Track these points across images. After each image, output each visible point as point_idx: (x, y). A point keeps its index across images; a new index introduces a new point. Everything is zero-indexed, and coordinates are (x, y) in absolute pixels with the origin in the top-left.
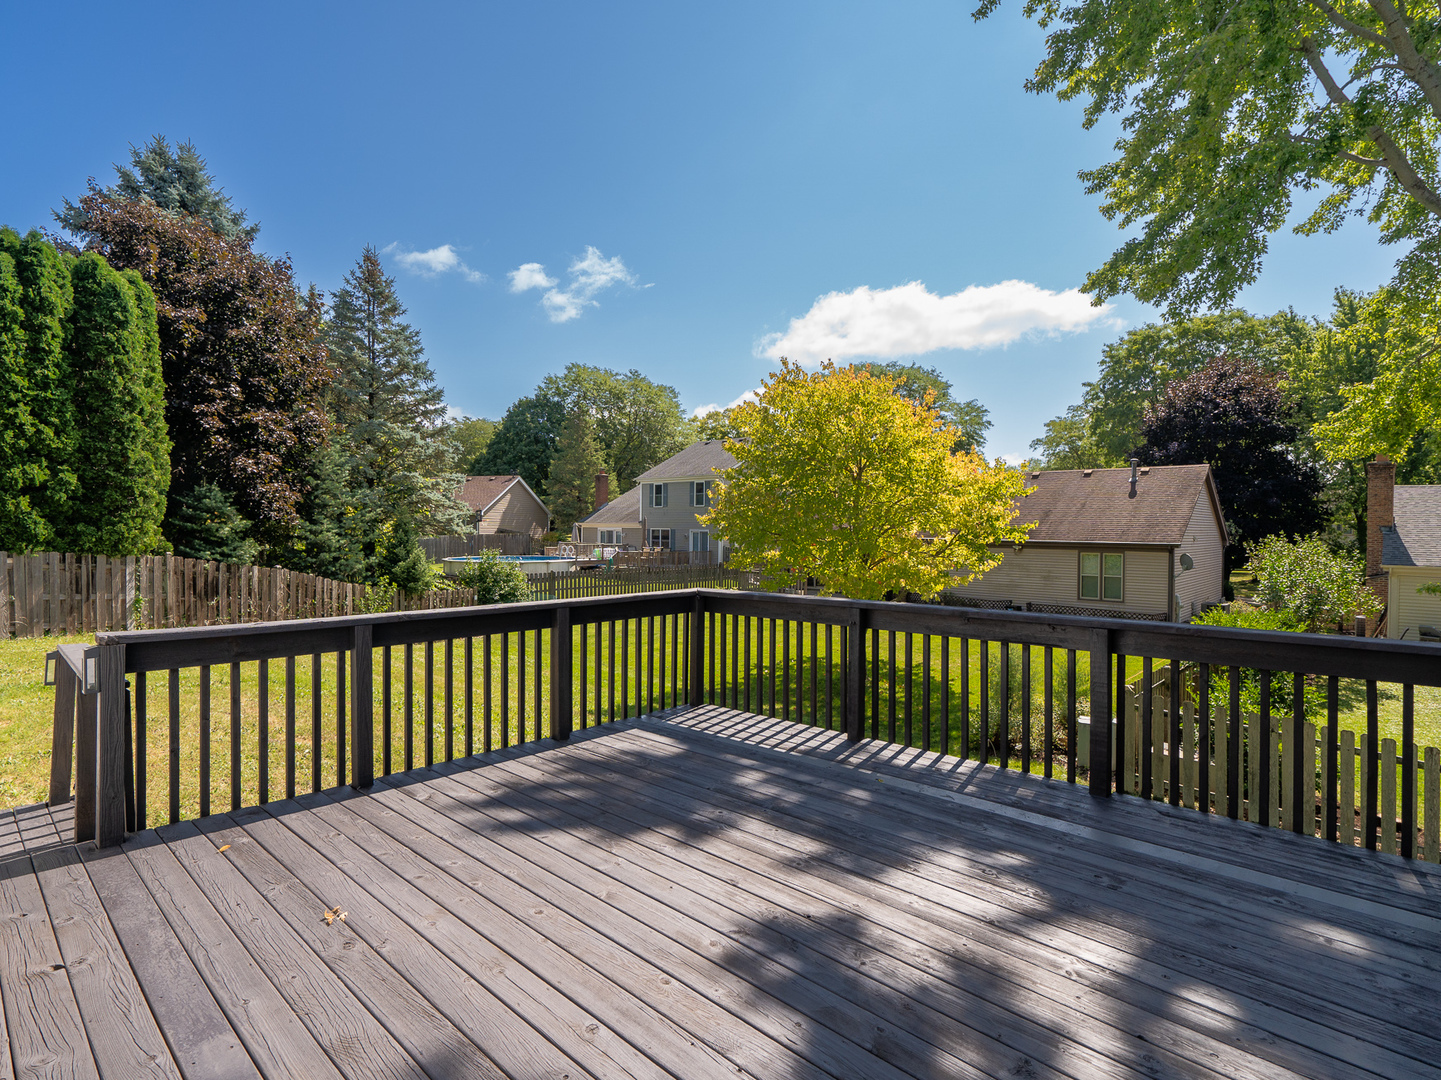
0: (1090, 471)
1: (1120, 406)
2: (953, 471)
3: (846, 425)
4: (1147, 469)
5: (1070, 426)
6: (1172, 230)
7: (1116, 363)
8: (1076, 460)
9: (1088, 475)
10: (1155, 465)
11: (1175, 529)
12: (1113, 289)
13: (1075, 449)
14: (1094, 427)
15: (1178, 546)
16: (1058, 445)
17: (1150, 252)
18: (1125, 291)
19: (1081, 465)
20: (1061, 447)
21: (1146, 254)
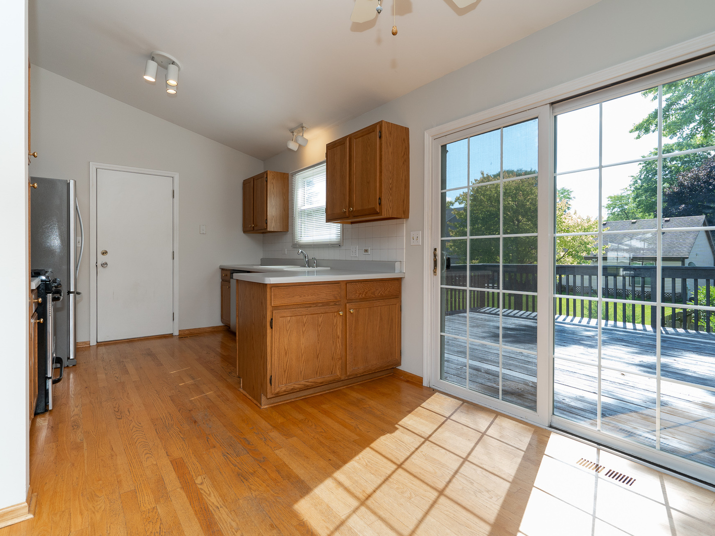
0: (635, 221)
1: (651, 186)
2: (566, 221)
3: (512, 201)
4: (668, 219)
5: (620, 198)
6: (679, 102)
7: (648, 164)
8: (625, 215)
9: (633, 223)
10: (672, 217)
11: (685, 249)
12: (647, 130)
13: (623, 210)
14: (635, 199)
15: (687, 258)
16: (613, 209)
17: (667, 113)
18: (653, 131)
19: (628, 218)
20: (616, 209)
21: (666, 114)
